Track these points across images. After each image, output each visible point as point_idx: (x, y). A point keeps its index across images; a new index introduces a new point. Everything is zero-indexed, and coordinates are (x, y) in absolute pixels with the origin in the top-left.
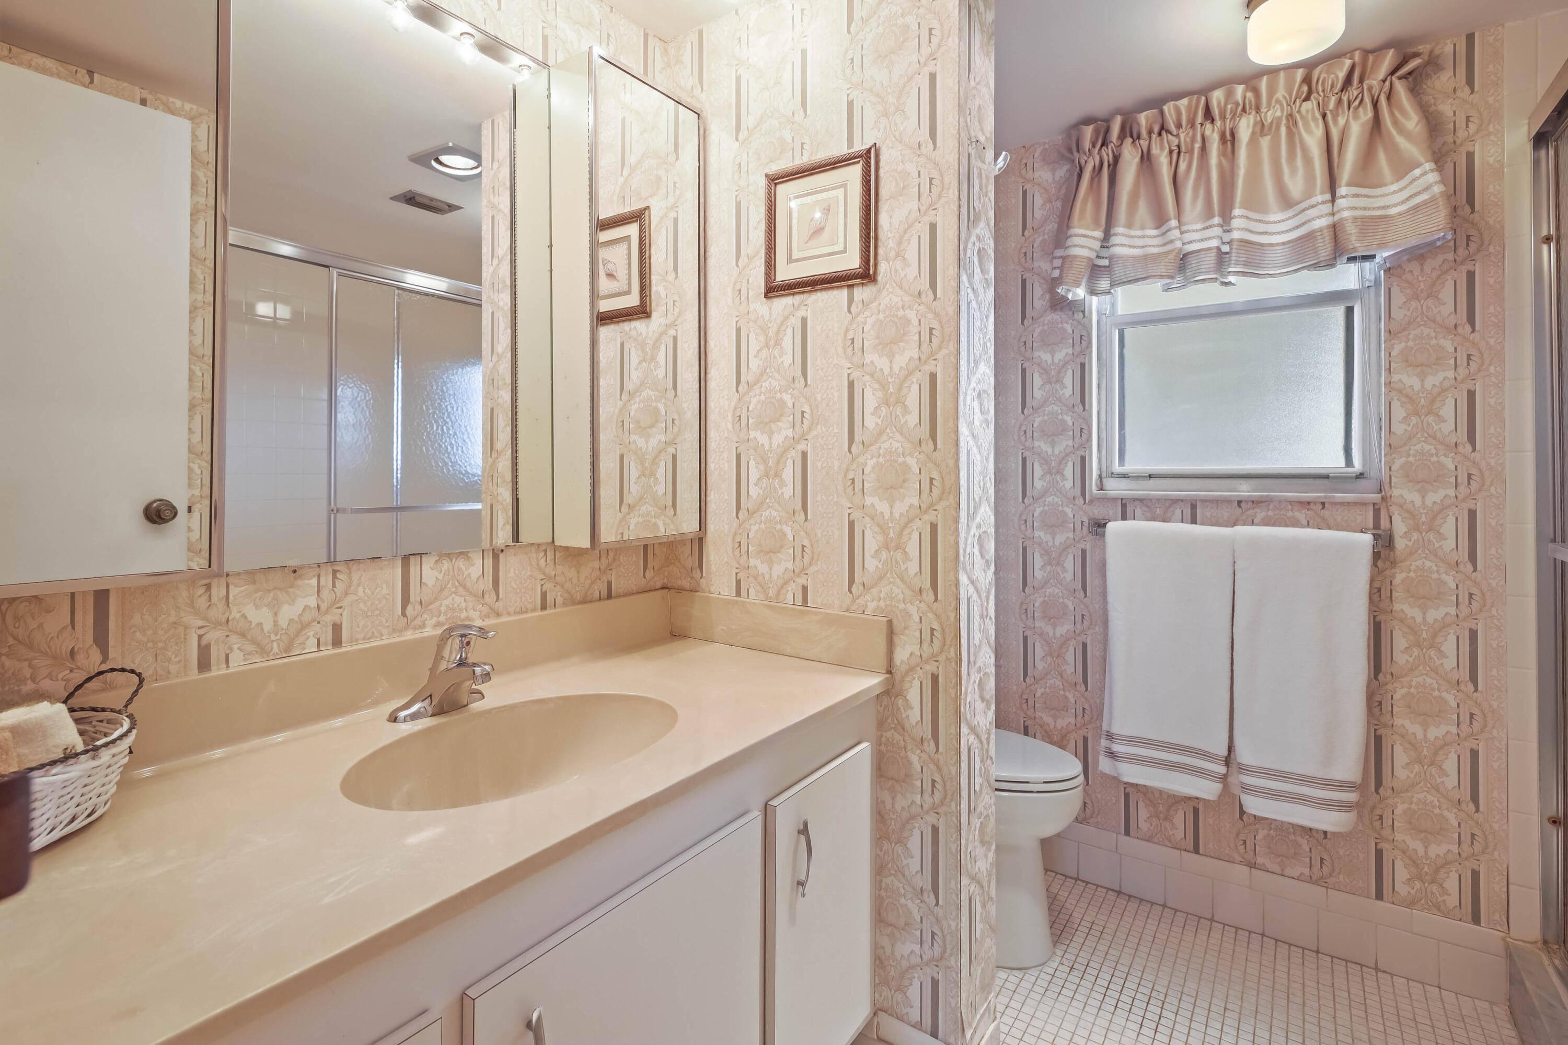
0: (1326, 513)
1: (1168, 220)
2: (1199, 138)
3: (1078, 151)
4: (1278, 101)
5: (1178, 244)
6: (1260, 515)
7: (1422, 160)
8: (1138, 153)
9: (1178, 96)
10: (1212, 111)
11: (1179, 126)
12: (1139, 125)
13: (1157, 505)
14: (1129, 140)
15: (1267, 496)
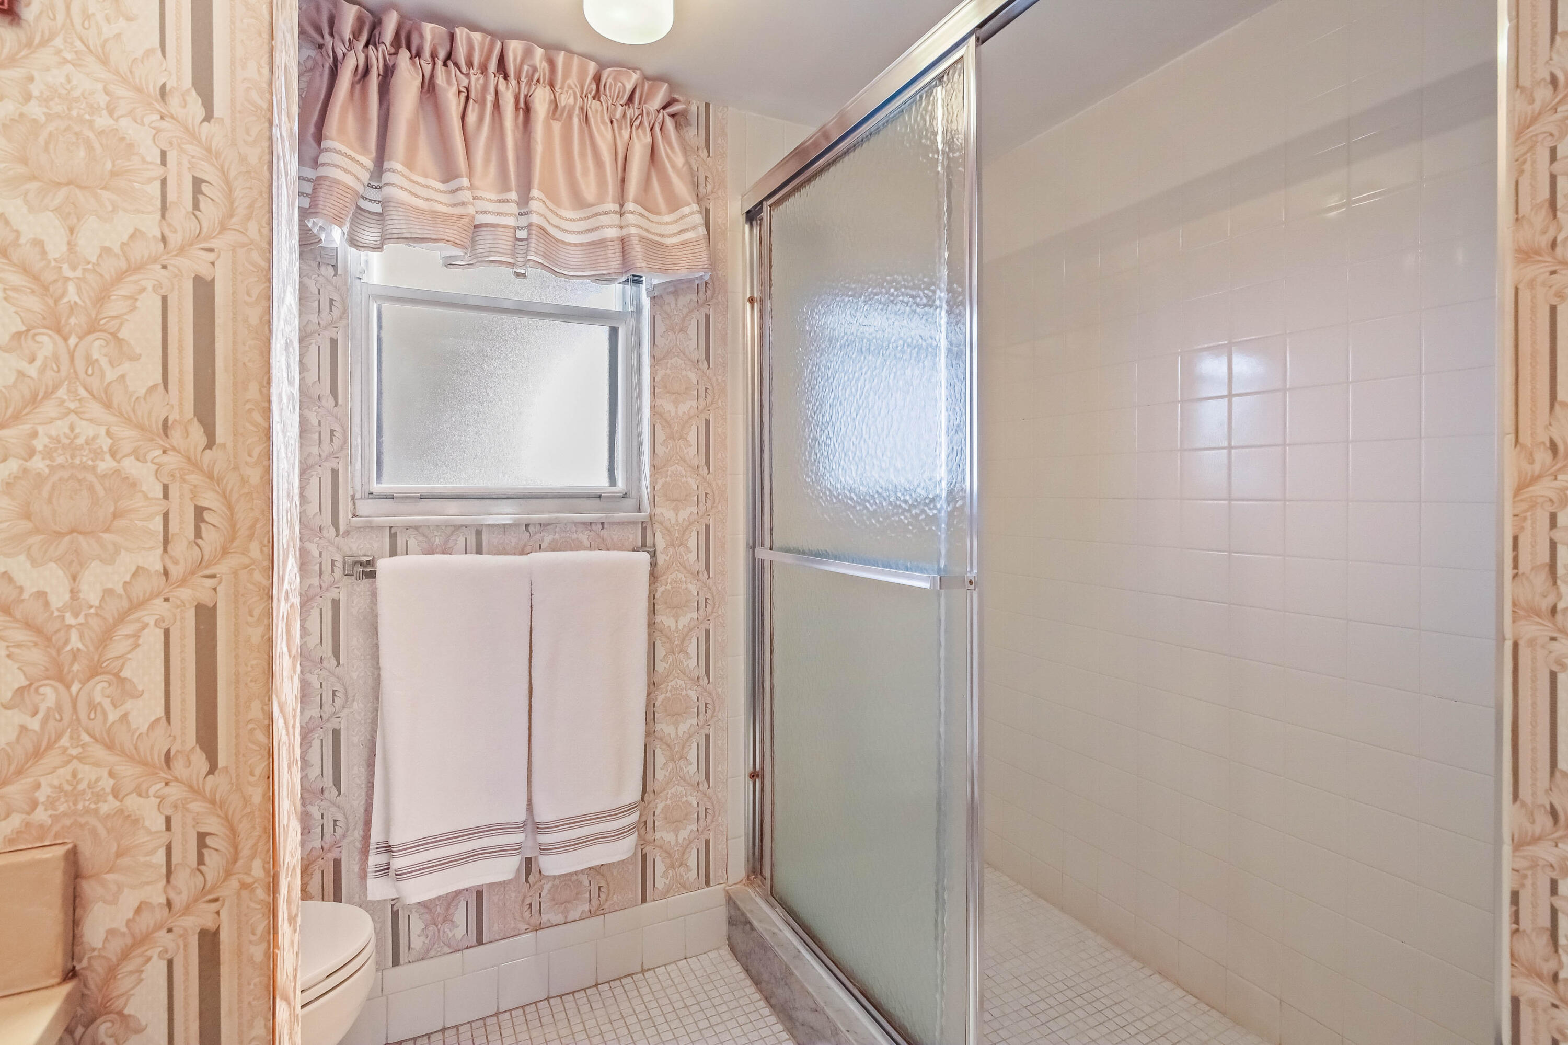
0: (604, 533)
1: (457, 176)
2: (492, 90)
3: (332, 35)
4: (570, 87)
5: (471, 210)
6: (548, 539)
7: (690, 201)
8: (418, 75)
9: (473, 27)
10: (506, 64)
11: (470, 64)
12: (422, 36)
13: (436, 533)
14: (404, 54)
15: (556, 518)
